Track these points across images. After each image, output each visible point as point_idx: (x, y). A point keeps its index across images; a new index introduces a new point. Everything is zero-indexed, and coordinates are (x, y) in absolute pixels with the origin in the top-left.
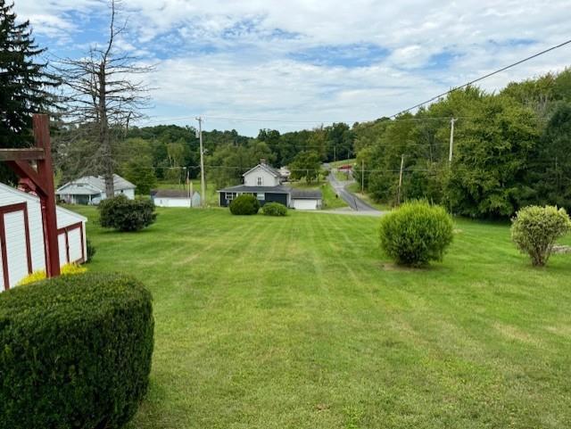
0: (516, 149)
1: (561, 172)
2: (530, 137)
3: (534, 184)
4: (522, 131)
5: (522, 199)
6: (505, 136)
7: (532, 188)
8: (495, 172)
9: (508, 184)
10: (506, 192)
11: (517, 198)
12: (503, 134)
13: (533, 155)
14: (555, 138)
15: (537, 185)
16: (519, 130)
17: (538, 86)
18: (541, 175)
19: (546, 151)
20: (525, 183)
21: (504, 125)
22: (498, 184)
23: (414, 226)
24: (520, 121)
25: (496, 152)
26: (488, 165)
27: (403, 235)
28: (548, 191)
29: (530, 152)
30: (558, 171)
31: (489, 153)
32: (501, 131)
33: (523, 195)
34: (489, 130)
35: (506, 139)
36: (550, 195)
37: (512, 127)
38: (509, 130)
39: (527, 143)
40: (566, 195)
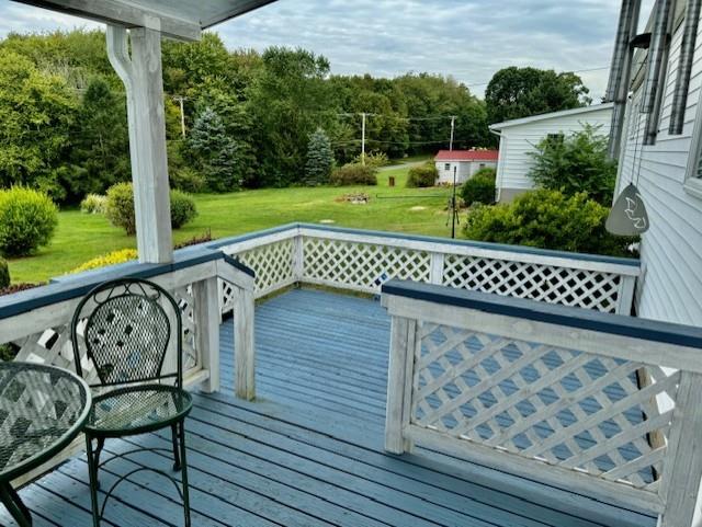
0: (55, 122)
1: (107, 149)
2: (68, 111)
3: (82, 163)
4: (57, 102)
5: (74, 179)
6: (41, 107)
7: (82, 166)
8: (36, 150)
9: (55, 164)
10: (54, 173)
11: (68, 178)
12: (36, 105)
13: (74, 131)
14: (95, 113)
15: (86, 164)
16: (54, 101)
17: (49, 45)
18: (88, 153)
19: (89, 127)
20: (73, 162)
21: (36, 94)
22: (43, 164)
23: (21, 214)
24: (52, 91)
25: (33, 126)
26: (25, 142)
27: (11, 224)
28: (98, 169)
29: (72, 128)
30: (103, 148)
31: (24, 127)
32: (34, 101)
33: (74, 175)
34: (20, 99)
35: (41, 111)
36: (101, 173)
37: (47, 96)
38: (44, 101)
39: (67, 117)
40: (116, 172)
